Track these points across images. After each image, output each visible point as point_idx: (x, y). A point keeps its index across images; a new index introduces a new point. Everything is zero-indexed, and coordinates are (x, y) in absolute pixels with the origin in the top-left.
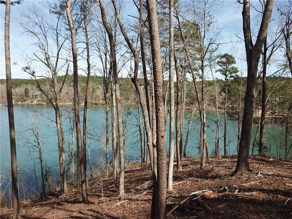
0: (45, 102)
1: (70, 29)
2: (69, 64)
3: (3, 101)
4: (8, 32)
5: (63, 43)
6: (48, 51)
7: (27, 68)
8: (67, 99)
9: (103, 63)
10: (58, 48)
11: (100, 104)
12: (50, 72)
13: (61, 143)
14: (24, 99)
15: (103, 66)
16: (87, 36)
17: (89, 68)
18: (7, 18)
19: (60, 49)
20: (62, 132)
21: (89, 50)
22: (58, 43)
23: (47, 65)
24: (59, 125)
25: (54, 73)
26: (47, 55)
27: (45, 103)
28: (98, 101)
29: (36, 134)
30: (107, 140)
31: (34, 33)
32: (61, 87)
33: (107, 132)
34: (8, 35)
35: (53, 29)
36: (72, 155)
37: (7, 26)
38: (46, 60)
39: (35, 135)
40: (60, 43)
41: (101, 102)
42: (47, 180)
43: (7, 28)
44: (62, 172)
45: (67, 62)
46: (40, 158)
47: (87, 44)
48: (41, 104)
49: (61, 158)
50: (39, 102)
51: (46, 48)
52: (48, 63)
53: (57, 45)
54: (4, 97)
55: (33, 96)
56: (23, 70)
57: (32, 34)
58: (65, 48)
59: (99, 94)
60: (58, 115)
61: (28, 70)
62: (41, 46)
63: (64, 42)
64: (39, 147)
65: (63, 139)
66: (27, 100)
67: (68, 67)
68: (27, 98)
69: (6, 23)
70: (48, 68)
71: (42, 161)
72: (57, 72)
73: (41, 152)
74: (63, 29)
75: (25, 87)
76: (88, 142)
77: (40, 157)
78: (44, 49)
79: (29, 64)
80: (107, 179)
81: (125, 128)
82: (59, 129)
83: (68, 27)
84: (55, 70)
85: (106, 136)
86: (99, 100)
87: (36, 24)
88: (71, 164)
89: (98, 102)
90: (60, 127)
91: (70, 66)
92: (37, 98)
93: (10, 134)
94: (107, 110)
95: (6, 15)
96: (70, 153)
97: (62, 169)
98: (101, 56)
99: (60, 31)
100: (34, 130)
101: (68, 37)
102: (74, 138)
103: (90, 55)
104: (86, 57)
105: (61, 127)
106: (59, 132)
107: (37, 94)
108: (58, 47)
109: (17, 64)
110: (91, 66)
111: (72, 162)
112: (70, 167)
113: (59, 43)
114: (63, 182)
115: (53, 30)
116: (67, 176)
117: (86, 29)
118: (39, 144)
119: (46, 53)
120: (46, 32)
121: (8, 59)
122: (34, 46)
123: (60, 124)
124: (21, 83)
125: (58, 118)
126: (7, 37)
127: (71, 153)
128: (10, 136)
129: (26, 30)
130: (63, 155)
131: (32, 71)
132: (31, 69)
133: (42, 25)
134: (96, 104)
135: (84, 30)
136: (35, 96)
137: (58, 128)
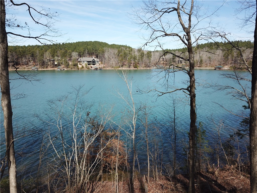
0: (188, 66)
8: (208, 64)
11: (245, 69)
55: (179, 61)
92: (182, 63)
136: (181, 61)
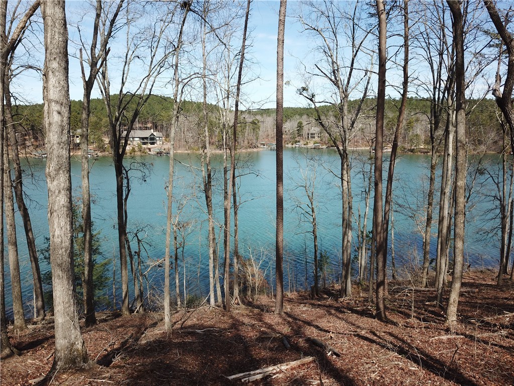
0: (326, 144)
1: (378, 12)
2: (370, 78)
3: (268, 142)
4: (282, 34)
5: (363, 41)
6: (336, 58)
7: (304, 89)
9: (433, 71)
10: (353, 52)
11: (420, 151)
12: (338, 94)
13: (347, 214)
14: (296, 139)
15: (434, 77)
16: (406, 22)
17: (405, 83)
18: (282, 12)
19: (356, 54)
20: (350, 195)
21: (409, 48)
22: (353, 42)
23: (334, 82)
24: (345, 183)
25: (344, 96)
26: (335, 65)
27: (324, 147)
28: (416, 146)
29: (311, 195)
30: (429, 219)
31: (317, 30)
32: (353, 119)
33: (430, 204)
34: (282, 39)
35: (348, 18)
36: (363, 236)
37: (282, 23)
38: (332, 74)
39: (309, 196)
40: (357, 43)
41: (422, 147)
42: (321, 269)
43: (282, 28)
44: (345, 261)
45: (366, 74)
46: (313, 233)
47: (406, 39)
48: (319, 149)
49: (346, 237)
50: (316, 145)
51: (335, 53)
52: (336, 79)
53: (353, 46)
54: (270, 136)
55: (308, 134)
56: (299, 92)
57: (315, 31)
58: (365, 50)
59: (419, 132)
60: (345, 166)
61: (305, 93)
62: (327, 52)
63: (364, 39)
64: (312, 216)
65: (350, 208)
66: (299, 142)
67: (368, 83)
68: (299, 137)
69: (280, 20)
70: (335, 87)
71: (315, 237)
72: (349, 94)
73: (315, 224)
74: (364, 15)
75: (298, 121)
76: (392, 217)
77: (314, 231)
78: (331, 56)
79: (307, 83)
80: (423, 289)
81: (468, 199)
82: (346, 191)
83: (373, 11)
84: (346, 91)
85: (428, 212)
86: (418, 144)
87: (323, 13)
88: (360, 251)
89: (415, 148)
90: (347, 187)
91: (370, 82)
93: (277, 191)
94: (434, 162)
95: (281, 6)
96: (360, 233)
97: (345, 256)
98: (431, 57)
99: (359, 19)
100: (307, 188)
101: (371, 30)
102: (368, 208)
103: (409, 58)
104: (403, 63)
105: (349, 186)
106: (345, 195)
107: (314, 132)
108: (353, 49)
109: (290, 83)
110: (409, 80)
111: (362, 248)
112: (358, 255)
113: (355, 42)
114: (346, 278)
115: (347, 20)
116: (352, 269)
117: (406, 9)
118: (313, 211)
119: (333, 63)
120: (336, 25)
121: (280, 75)
122: (316, 53)
123: (348, 182)
124: (293, 113)
125: (345, 172)
126: (281, 42)
127: (362, 232)
128: (277, 193)
129: (307, 27)
130: (349, 234)
131: (310, 92)
132: (309, 89)
133: (331, 14)
134: (412, 151)
135: (403, 12)
136: (312, 134)
137: (344, 188)
